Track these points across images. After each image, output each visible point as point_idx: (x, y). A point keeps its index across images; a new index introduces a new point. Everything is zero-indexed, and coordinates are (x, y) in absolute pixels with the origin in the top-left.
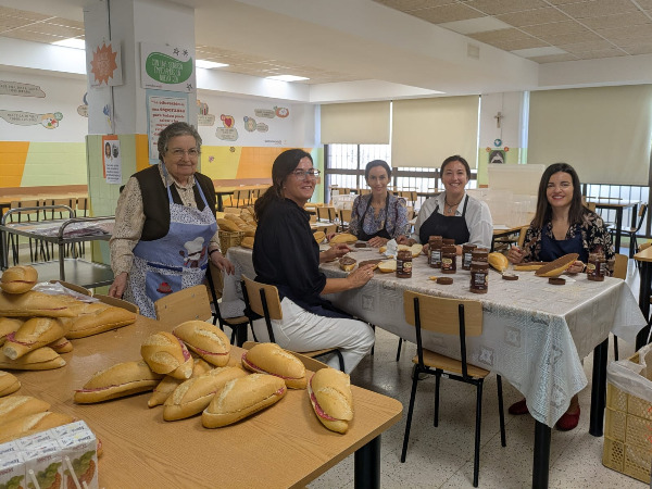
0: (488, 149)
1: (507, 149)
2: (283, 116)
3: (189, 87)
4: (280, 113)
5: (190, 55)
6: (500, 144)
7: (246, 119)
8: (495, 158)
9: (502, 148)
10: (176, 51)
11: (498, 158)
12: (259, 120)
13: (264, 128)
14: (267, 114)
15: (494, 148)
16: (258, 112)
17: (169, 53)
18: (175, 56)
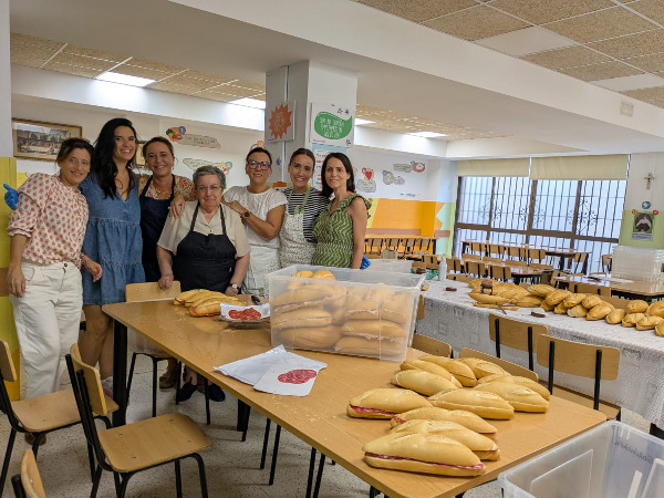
0: (634, 211)
1: (656, 213)
2: (419, 171)
3: (348, 142)
4: (417, 168)
5: (350, 114)
6: (648, 207)
7: (385, 173)
8: (642, 221)
9: (650, 211)
10: (340, 111)
11: (645, 221)
12: (396, 174)
13: (400, 182)
14: (405, 168)
15: (642, 211)
16: (397, 167)
17: (334, 112)
18: (338, 115)
